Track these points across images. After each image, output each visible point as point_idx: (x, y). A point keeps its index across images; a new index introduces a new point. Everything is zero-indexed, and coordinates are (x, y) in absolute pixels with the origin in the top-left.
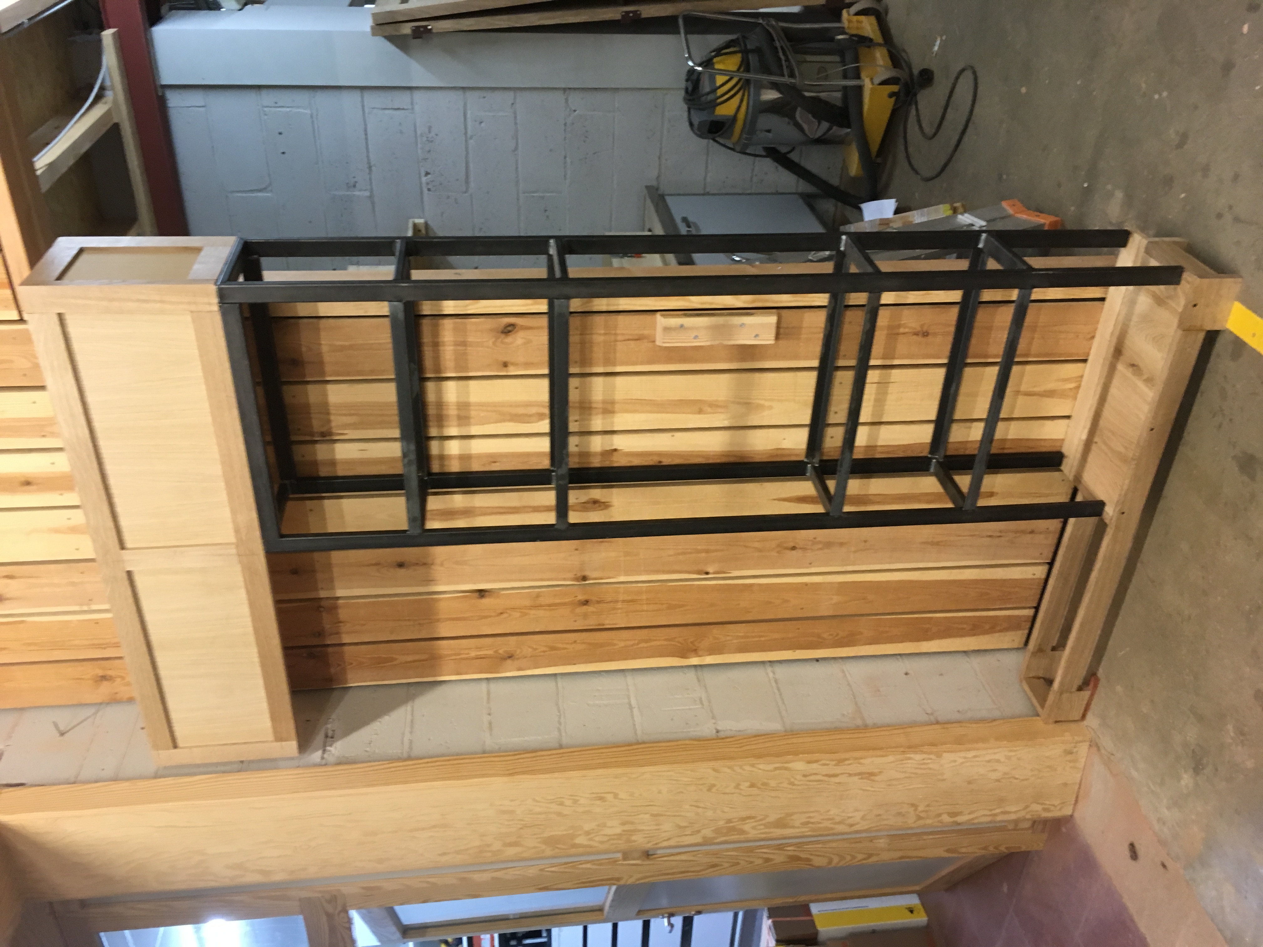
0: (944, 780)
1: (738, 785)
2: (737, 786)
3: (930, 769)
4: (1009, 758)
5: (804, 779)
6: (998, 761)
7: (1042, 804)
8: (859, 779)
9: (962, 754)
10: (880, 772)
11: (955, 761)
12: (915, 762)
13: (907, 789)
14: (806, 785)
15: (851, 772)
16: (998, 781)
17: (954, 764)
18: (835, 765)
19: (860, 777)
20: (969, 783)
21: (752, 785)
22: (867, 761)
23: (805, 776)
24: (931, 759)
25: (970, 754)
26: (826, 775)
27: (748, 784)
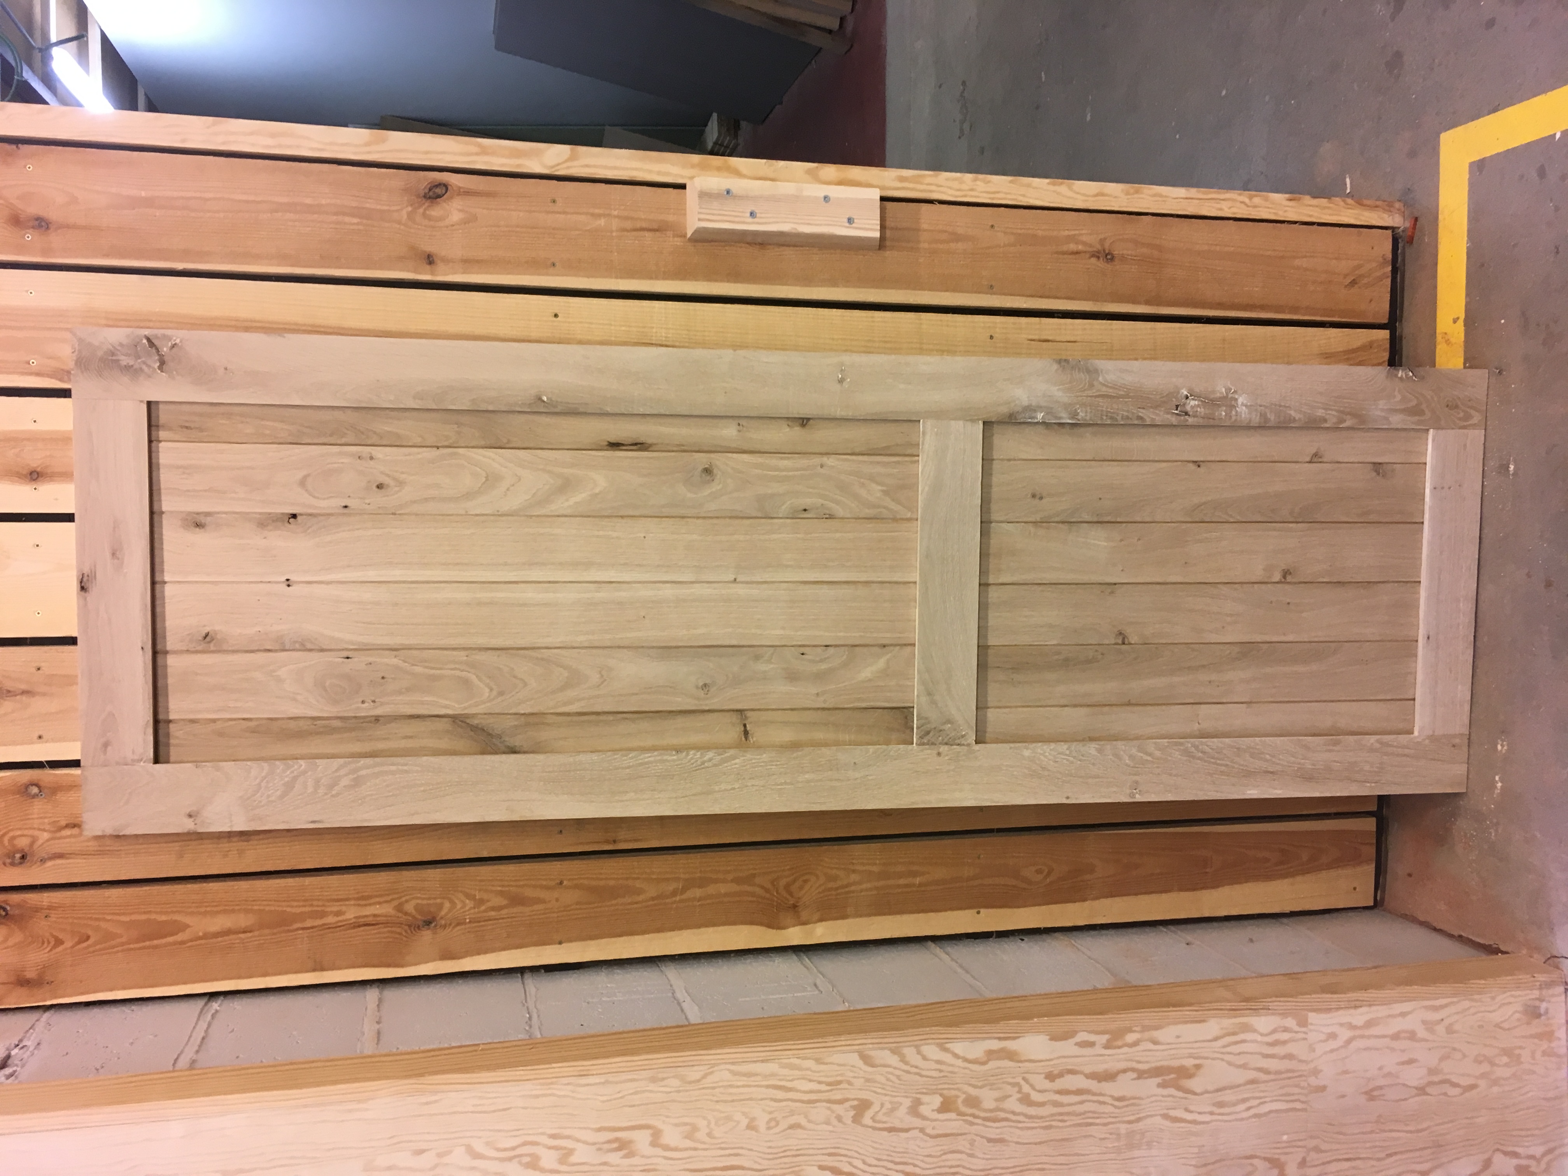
0: (1323, 1088)
1: (917, 1103)
2: (914, 1110)
3: (1290, 1057)
4: (1429, 1026)
5: (1047, 1084)
6: (1412, 1036)
7: (1515, 1155)
8: (1159, 1085)
9: (1345, 1016)
10: (1198, 1067)
11: (1333, 1036)
12: (1259, 1038)
13: (1256, 1116)
14: (1056, 1104)
15: (1141, 1067)
16: (1421, 1090)
17: (1333, 1044)
18: (1107, 1046)
19: (1159, 1080)
20: (1371, 1095)
21: (946, 1106)
22: (1167, 1034)
23: (1051, 1077)
24: (1286, 1030)
25: (1359, 1017)
26: (1093, 1076)
27: (937, 1101)
